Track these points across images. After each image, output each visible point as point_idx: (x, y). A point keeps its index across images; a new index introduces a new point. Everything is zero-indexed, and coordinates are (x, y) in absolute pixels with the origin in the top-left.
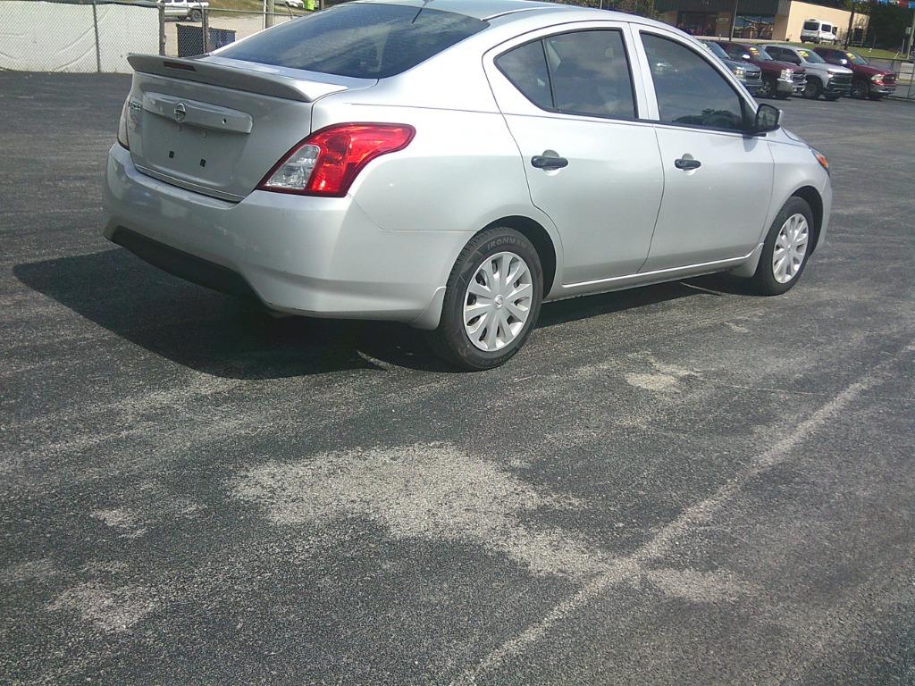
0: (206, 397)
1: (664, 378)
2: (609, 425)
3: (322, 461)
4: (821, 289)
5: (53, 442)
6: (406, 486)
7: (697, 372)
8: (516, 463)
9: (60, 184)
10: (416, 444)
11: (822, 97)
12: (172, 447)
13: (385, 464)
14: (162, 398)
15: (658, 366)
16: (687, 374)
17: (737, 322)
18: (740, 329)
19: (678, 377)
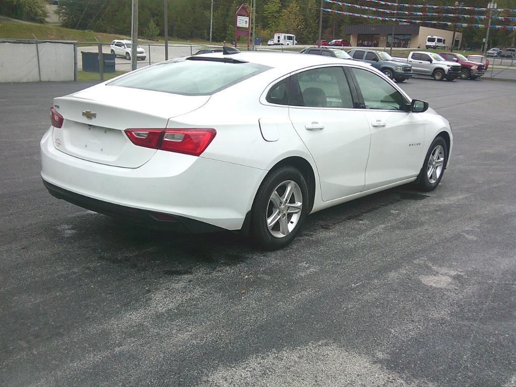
0: (163, 314)
1: (444, 278)
2: (426, 319)
3: (254, 363)
4: (503, 205)
5: (71, 361)
6: (316, 381)
7: (461, 272)
8: (380, 355)
9: (34, 158)
10: (310, 344)
11: (445, 79)
12: (152, 358)
13: (295, 362)
14: (134, 317)
15: (434, 268)
16: (455, 274)
17: (468, 232)
18: (470, 237)
19: (451, 276)
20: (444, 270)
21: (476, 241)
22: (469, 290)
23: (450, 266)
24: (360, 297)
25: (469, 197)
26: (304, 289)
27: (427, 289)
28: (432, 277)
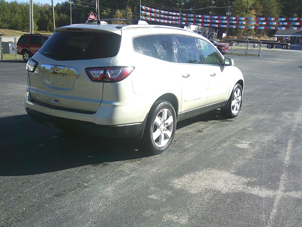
1: (245, 145)
2: (244, 159)
4: (259, 115)
7: (251, 142)
8: (233, 171)
15: (240, 141)
17: (248, 127)
18: (250, 129)
19: (248, 144)
20: (244, 142)
21: (253, 130)
22: (257, 148)
23: (246, 140)
24: (215, 153)
25: (243, 113)
26: (191, 152)
27: (240, 149)
28: (240, 145)
